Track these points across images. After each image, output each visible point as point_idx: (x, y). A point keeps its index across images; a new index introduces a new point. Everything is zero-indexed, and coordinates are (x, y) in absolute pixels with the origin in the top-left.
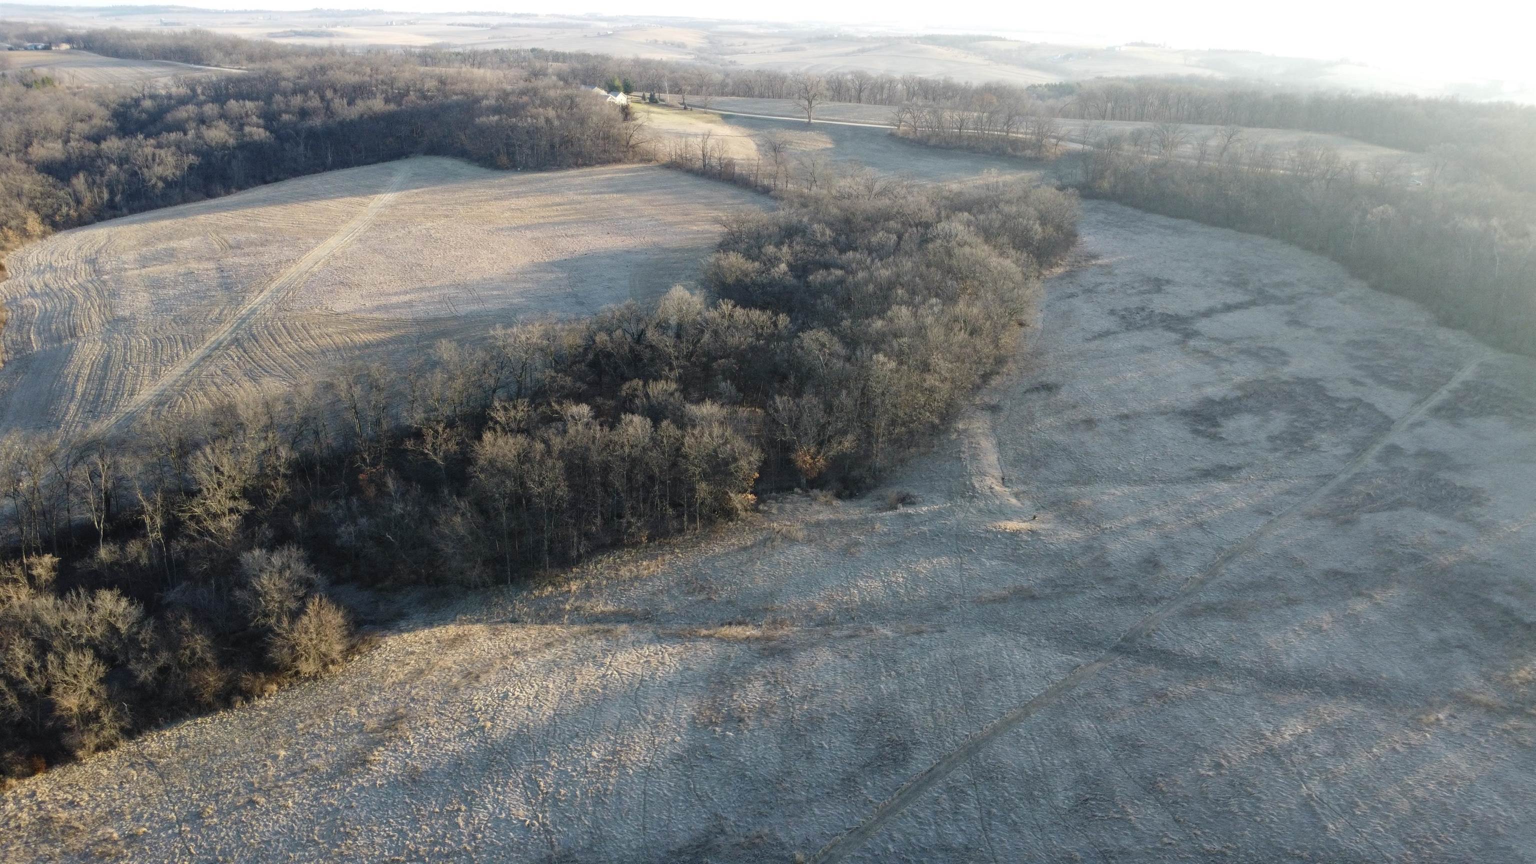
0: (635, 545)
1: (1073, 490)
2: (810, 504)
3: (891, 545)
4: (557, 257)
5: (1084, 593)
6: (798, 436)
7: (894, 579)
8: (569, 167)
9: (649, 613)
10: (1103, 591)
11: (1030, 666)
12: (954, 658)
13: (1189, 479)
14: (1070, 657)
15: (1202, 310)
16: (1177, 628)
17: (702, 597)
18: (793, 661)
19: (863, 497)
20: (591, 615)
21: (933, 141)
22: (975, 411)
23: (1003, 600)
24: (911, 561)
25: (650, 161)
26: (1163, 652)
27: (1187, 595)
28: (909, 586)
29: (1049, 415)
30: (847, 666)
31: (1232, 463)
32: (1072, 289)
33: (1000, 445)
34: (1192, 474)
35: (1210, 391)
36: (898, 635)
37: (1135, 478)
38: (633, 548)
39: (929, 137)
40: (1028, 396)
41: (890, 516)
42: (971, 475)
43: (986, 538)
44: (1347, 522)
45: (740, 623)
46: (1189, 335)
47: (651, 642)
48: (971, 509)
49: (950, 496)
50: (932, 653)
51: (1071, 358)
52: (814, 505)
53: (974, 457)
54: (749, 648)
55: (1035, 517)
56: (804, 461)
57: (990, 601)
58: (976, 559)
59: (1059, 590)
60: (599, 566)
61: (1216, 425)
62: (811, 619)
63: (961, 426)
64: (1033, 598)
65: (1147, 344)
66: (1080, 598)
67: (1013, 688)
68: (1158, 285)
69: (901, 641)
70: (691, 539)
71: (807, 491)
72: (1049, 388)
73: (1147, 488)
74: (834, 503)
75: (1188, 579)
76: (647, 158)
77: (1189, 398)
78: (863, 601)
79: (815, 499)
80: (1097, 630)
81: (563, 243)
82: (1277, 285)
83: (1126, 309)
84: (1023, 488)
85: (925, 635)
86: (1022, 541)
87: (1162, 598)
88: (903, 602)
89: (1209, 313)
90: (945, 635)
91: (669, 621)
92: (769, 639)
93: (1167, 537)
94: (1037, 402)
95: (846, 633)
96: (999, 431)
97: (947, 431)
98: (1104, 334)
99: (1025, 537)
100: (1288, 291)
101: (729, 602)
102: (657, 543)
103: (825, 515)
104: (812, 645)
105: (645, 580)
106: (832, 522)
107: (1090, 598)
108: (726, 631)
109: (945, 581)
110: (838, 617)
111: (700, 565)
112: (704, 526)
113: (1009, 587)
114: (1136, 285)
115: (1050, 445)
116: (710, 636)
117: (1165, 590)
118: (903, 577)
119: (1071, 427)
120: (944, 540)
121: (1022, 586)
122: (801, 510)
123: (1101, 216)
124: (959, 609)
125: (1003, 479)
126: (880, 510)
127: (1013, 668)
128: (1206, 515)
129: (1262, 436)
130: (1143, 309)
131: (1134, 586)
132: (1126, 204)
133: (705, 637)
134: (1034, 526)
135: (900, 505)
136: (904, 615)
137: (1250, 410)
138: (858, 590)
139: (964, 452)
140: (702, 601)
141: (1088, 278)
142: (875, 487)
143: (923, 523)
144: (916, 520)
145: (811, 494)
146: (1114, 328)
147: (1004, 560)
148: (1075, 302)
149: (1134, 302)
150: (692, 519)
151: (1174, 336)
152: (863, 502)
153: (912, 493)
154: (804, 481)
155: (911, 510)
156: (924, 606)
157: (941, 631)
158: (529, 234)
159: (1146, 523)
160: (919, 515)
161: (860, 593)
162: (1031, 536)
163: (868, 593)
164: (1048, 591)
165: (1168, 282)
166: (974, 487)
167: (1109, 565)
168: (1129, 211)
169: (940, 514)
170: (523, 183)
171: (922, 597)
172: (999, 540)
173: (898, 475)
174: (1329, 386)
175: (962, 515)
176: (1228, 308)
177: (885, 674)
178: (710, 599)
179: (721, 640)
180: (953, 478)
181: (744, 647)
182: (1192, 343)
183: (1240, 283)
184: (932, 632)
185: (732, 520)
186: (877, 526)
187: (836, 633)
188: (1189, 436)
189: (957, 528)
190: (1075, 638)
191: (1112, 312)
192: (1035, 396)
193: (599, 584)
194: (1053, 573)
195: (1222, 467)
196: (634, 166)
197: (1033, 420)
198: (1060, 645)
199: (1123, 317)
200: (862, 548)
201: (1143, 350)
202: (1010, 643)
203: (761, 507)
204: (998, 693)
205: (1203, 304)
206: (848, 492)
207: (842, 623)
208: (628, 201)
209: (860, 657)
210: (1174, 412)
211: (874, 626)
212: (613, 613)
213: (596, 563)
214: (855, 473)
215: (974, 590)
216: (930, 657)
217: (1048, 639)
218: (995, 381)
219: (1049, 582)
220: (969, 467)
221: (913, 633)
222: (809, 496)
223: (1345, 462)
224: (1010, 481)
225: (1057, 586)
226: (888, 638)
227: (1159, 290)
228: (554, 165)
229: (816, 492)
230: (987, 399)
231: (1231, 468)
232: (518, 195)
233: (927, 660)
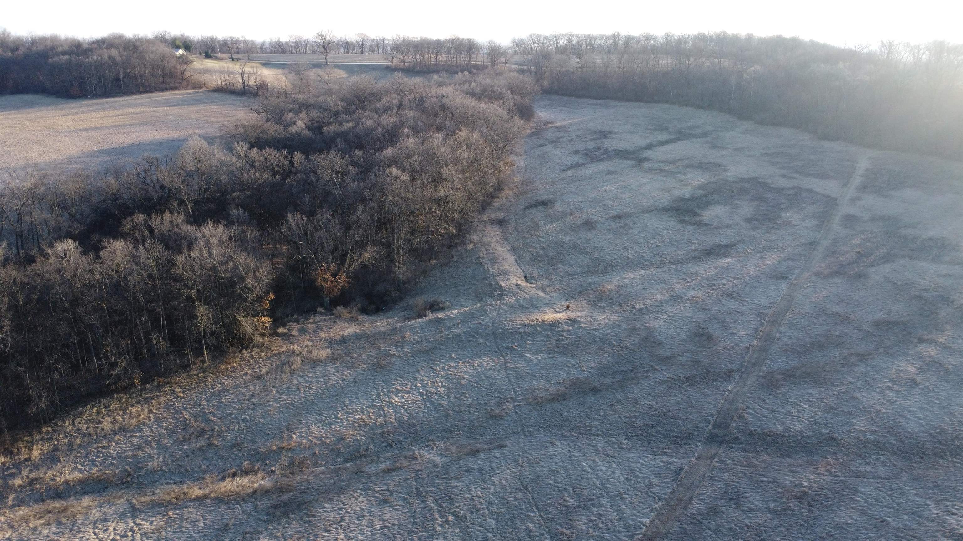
0: (126, 389)
1: (594, 279)
2: (335, 322)
3: (426, 352)
4: (105, 147)
5: (647, 377)
6: (316, 253)
7: (433, 390)
8: (132, 93)
9: (129, 475)
10: (666, 373)
11: (622, 479)
12: (525, 482)
13: (695, 259)
14: (665, 458)
15: (643, 146)
16: (766, 404)
17: (203, 442)
18: (313, 519)
19: (389, 309)
20: (49, 488)
21: (418, 69)
22: (485, 227)
23: (561, 397)
24: (450, 367)
25: (201, 88)
26: (767, 435)
27: (754, 365)
28: (452, 396)
29: (552, 222)
30: (388, 516)
31: (725, 242)
32: (540, 142)
33: (514, 250)
34: (695, 254)
35: (678, 193)
36: (448, 460)
37: (647, 263)
38: (125, 394)
39: (414, 67)
40: (528, 211)
41: (420, 323)
42: (494, 276)
43: (525, 332)
44: (859, 276)
45: (246, 473)
46: (641, 161)
47: (122, 516)
48: (502, 306)
49: (478, 297)
50: (496, 479)
51: (555, 183)
52: (338, 322)
53: (494, 260)
54: (255, 508)
55: (568, 307)
56: (324, 279)
57: (547, 400)
58: (521, 356)
59: (619, 377)
60: (77, 420)
61: (696, 214)
62: (339, 453)
63: (475, 237)
64: (594, 390)
65: (612, 169)
66: (645, 384)
67: (614, 516)
68: (604, 135)
69: (454, 468)
70: (197, 374)
71: (331, 310)
72: (544, 204)
73: (662, 270)
74: (360, 318)
75: (747, 348)
76: (198, 86)
77: (665, 200)
78: (401, 421)
79: (339, 317)
80: (680, 419)
81: (115, 138)
82: (690, 128)
83: (586, 150)
84: (545, 282)
85: (482, 455)
86: (563, 331)
87: (731, 371)
88: (448, 415)
89: (649, 147)
90: (506, 451)
91: (154, 482)
92: (282, 490)
93: (704, 309)
94: (538, 214)
95: (383, 466)
96: (510, 239)
97: (463, 243)
98: (576, 166)
99: (566, 327)
100: (699, 131)
101: (233, 446)
102: (155, 383)
103: (351, 329)
104: (341, 491)
105: (132, 431)
106: (358, 337)
107: (655, 382)
108: (229, 485)
109: (492, 385)
110: (371, 446)
111: (204, 403)
112: (214, 358)
113: (564, 383)
114: (588, 136)
115: (560, 245)
116: (205, 497)
117: (731, 363)
118: (444, 386)
119: (574, 229)
120: (481, 341)
121: (578, 378)
122: (324, 329)
123: (546, 102)
124: (515, 415)
125: (525, 277)
126: (409, 319)
127: (602, 484)
128: (727, 284)
129: (739, 219)
130: (599, 148)
131: (696, 363)
132: (562, 95)
133: (198, 499)
134: (570, 314)
135: (429, 312)
136: (451, 432)
137: (718, 203)
138: (394, 409)
139: (483, 258)
140: (200, 449)
141: (550, 135)
142: (401, 299)
143: (456, 326)
144: (449, 324)
145: (335, 311)
146: (581, 162)
147: (550, 353)
148: (544, 148)
149: (591, 145)
150: (198, 352)
151: (631, 163)
152: (389, 314)
153: (439, 300)
154: (327, 300)
155: (440, 315)
156: (473, 416)
157: (501, 447)
158: (84, 134)
159: (676, 299)
160: (450, 318)
161: (395, 411)
162: (572, 325)
163: (405, 410)
164: (608, 380)
165: (610, 132)
166: (501, 286)
167: (661, 343)
168: (566, 98)
169: (471, 315)
170: (89, 105)
171: (469, 406)
172: (540, 333)
173: (422, 285)
174: (769, 181)
175: (495, 314)
176: (662, 143)
177: (440, 520)
178: (210, 445)
179: (219, 500)
180: (477, 280)
181: (248, 507)
182: (646, 165)
183: (663, 129)
184: (489, 450)
185: (247, 348)
186: (408, 334)
187: (371, 469)
188: (679, 226)
189: (493, 326)
190: (659, 432)
191: (576, 152)
192: (534, 210)
193: (70, 444)
194: (606, 359)
195: (719, 246)
196: (188, 91)
197: (538, 227)
198: (645, 443)
199: (586, 154)
200: (393, 360)
201: (609, 173)
202: (588, 450)
203: (280, 330)
204: (596, 527)
205: (643, 143)
206: (373, 307)
207: (377, 453)
208: (178, 110)
209: (404, 499)
210: (656, 209)
211: (417, 452)
212: (81, 482)
213: (75, 417)
214: (380, 287)
215: (526, 390)
216: (493, 484)
217: (628, 438)
218: (497, 203)
219: (604, 370)
220: (491, 270)
221: (467, 454)
222: (333, 314)
223: (819, 232)
224: (533, 278)
225: (615, 373)
226: (436, 466)
227: (605, 137)
228: (120, 93)
229: (340, 309)
230: (493, 216)
231: (727, 246)
232: (83, 113)
233: (492, 490)
